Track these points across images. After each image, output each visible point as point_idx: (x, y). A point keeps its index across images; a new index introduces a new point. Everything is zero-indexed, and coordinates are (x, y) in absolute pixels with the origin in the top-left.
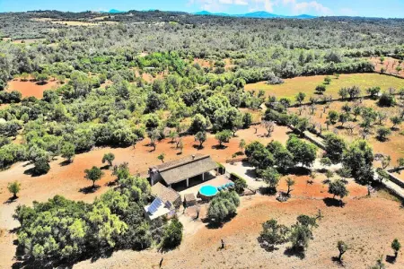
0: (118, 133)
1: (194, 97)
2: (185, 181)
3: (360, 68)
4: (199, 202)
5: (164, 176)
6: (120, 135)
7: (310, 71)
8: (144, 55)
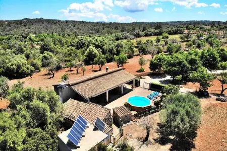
0: (12, 65)
1: (80, 44)
2: (105, 94)
3: (176, 31)
4: (136, 116)
5: (78, 89)
6: (14, 67)
7: (149, 33)
8: (34, 35)
